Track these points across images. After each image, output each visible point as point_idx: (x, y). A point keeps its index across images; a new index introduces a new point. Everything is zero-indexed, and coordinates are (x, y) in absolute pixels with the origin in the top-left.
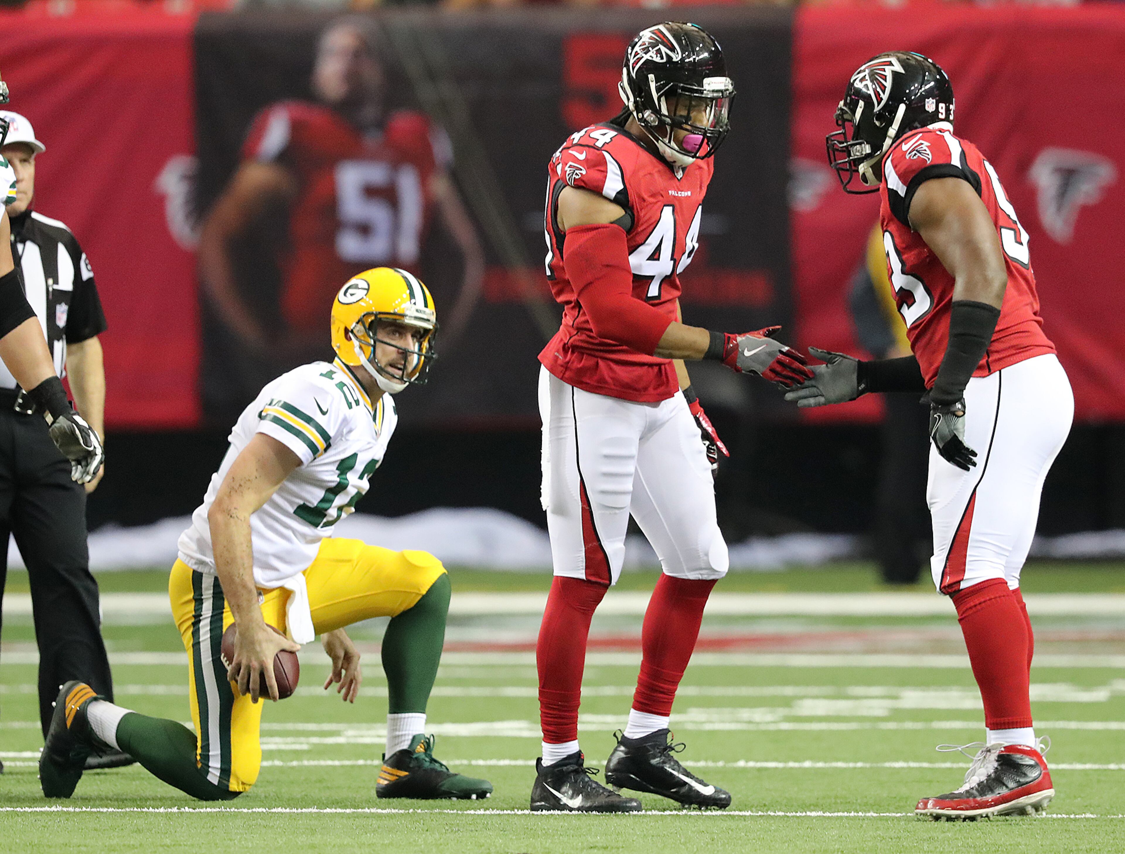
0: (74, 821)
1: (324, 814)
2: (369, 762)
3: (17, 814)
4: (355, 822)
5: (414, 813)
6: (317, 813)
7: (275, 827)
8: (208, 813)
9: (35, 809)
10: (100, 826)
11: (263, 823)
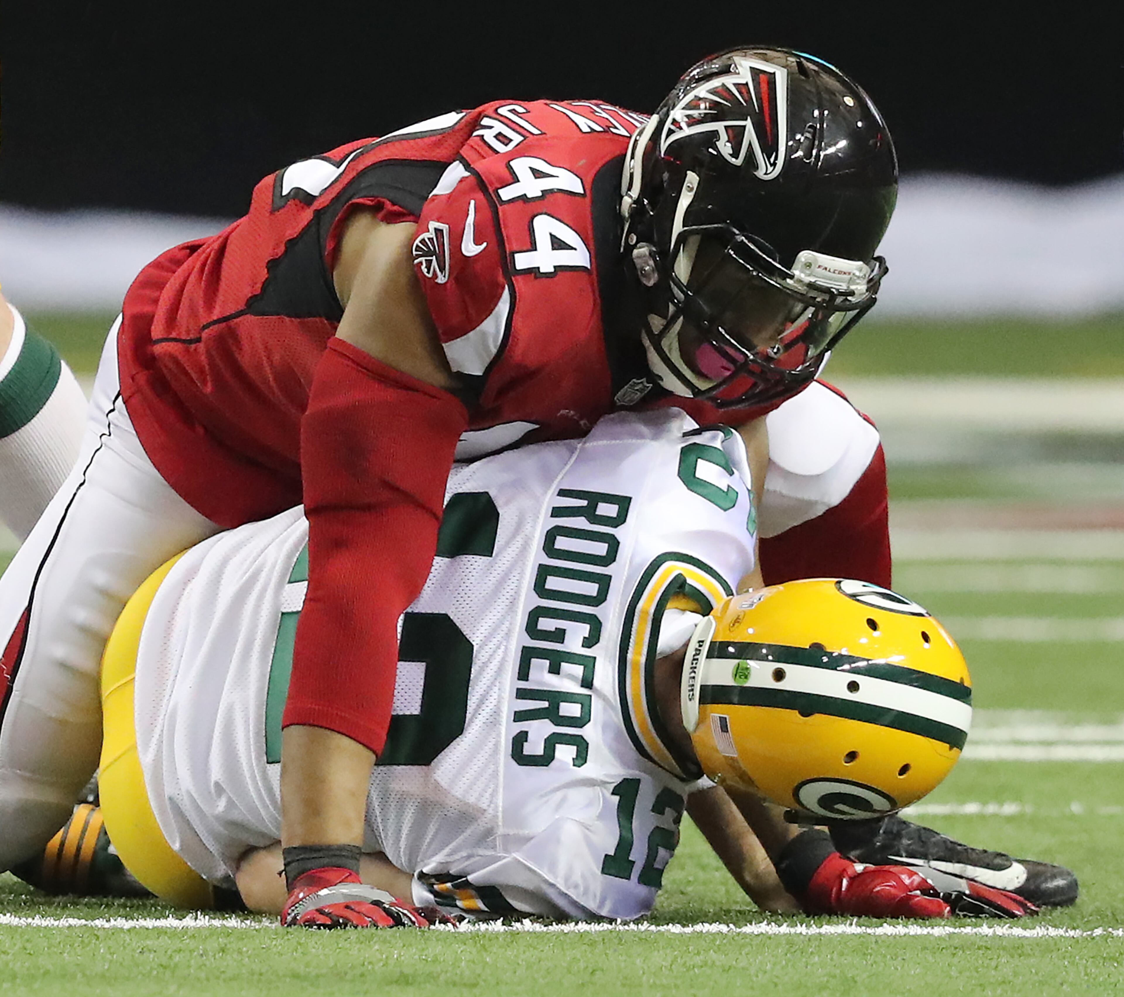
0: (240, 952)
1: (877, 939)
2: (991, 808)
3: (95, 933)
4: (956, 960)
5: (1105, 938)
6: (860, 936)
7: (752, 971)
8: (582, 935)
9: (142, 922)
10: (307, 965)
11: (719, 959)
